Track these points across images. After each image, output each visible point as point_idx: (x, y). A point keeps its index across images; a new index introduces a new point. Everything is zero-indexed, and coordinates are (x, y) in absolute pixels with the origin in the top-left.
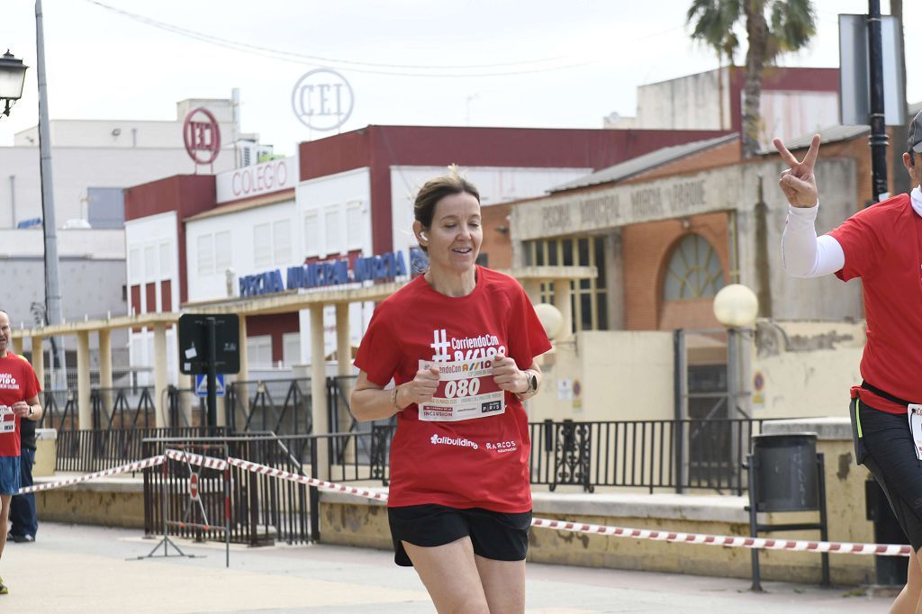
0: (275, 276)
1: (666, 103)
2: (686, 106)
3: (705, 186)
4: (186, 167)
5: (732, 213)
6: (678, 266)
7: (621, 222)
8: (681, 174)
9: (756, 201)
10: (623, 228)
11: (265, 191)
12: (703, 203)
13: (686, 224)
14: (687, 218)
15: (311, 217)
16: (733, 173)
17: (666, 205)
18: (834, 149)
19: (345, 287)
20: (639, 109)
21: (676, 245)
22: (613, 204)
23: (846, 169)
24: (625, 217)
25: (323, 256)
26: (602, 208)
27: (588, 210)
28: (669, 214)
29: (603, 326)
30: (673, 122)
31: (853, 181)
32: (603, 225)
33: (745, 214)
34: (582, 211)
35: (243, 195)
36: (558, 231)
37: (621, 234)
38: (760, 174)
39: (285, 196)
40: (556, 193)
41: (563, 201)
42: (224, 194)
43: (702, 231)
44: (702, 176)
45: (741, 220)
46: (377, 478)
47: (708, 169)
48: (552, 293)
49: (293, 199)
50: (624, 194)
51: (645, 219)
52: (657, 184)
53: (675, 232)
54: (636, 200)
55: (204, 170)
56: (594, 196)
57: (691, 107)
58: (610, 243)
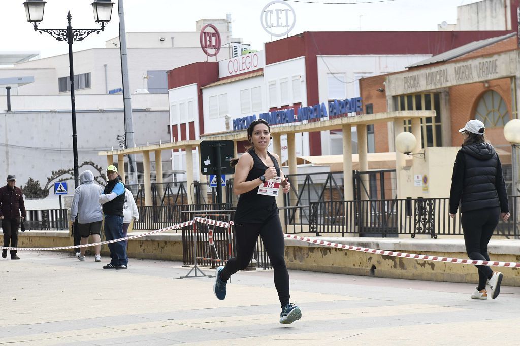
0: (253, 118)
1: (474, 16)
2: (486, 17)
3: (497, 63)
4: (202, 58)
5: (513, 78)
6: (482, 108)
7: (449, 84)
8: (483, 56)
10: (450, 88)
11: (247, 70)
12: (497, 73)
13: (487, 85)
14: (487, 81)
15: (272, 84)
16: (514, 55)
17: (475, 74)
19: (293, 124)
20: (458, 19)
21: (481, 97)
22: (444, 74)
24: (452, 81)
25: (279, 107)
26: (438, 76)
27: (430, 78)
28: (477, 79)
29: (439, 144)
30: (478, 27)
32: (439, 86)
34: (427, 78)
35: (234, 73)
36: (413, 90)
37: (449, 91)
39: (258, 73)
40: (411, 69)
41: (415, 73)
42: (223, 73)
43: (495, 89)
44: (495, 57)
45: (518, 82)
46: (313, 232)
47: (499, 53)
48: (410, 126)
49: (263, 75)
50: (450, 68)
51: (463, 82)
52: (470, 62)
53: (480, 90)
54: (457, 72)
55: (212, 60)
56: (434, 70)
57: (489, 18)
58: (443, 96)
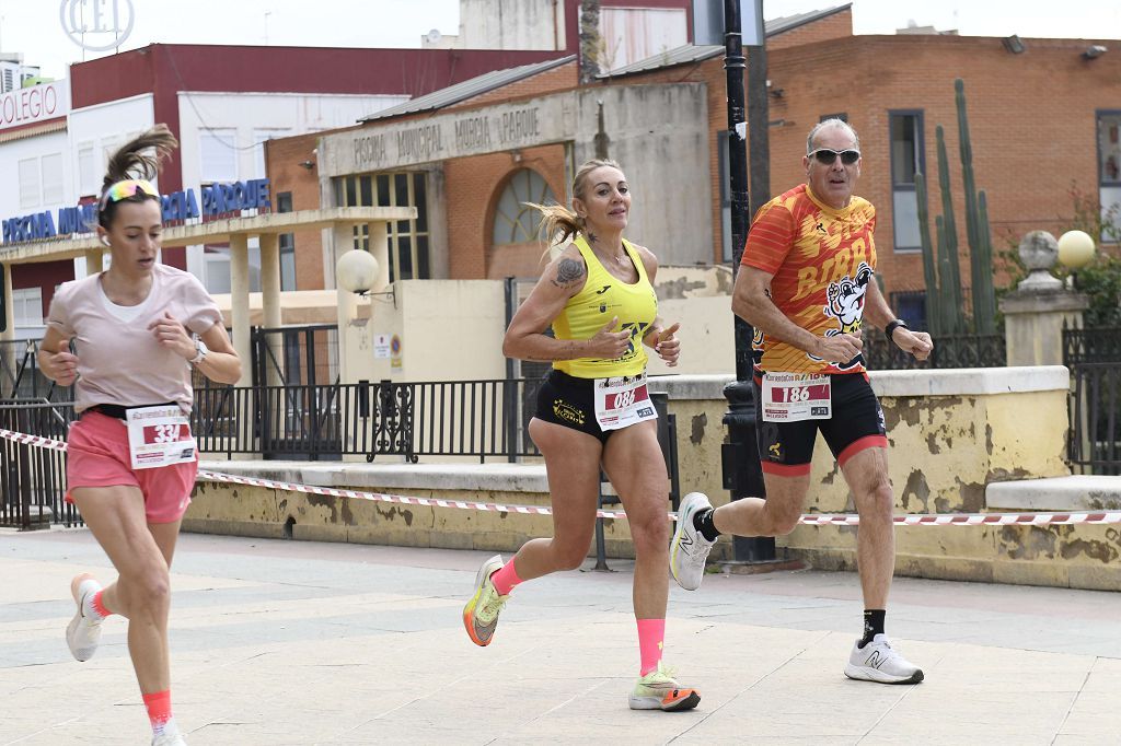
0: (45, 218)
1: (493, 20)
2: (516, 23)
3: (538, 114)
5: (569, 145)
6: (507, 204)
7: (443, 155)
8: (510, 101)
9: (597, 131)
10: (446, 162)
11: (31, 120)
12: (537, 134)
13: (518, 158)
14: (518, 151)
15: (86, 150)
16: (570, 99)
17: (494, 136)
18: (682, 73)
20: (461, 26)
21: (506, 182)
22: (434, 134)
23: (696, 95)
24: (449, 151)
26: (422, 139)
27: (405, 141)
28: (498, 147)
29: (425, 274)
30: (501, 41)
31: (704, 109)
32: (423, 159)
33: (583, 145)
34: (400, 144)
35: (6, 125)
36: (373, 166)
37: (444, 169)
38: (601, 102)
39: (56, 125)
40: (368, 123)
41: (377, 131)
43: (534, 166)
44: (535, 103)
45: (579, 153)
47: (541, 96)
48: (366, 237)
49: (65, 130)
50: (447, 124)
51: (472, 153)
52: (485, 112)
53: (506, 167)
54: (460, 131)
56: (413, 125)
57: (522, 26)
58: (431, 179)
